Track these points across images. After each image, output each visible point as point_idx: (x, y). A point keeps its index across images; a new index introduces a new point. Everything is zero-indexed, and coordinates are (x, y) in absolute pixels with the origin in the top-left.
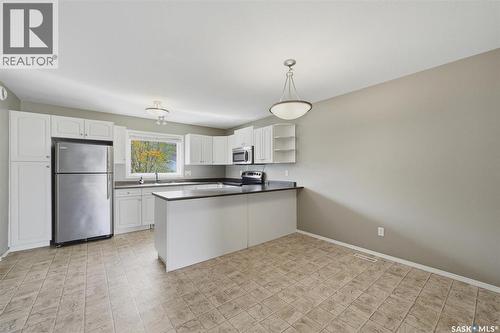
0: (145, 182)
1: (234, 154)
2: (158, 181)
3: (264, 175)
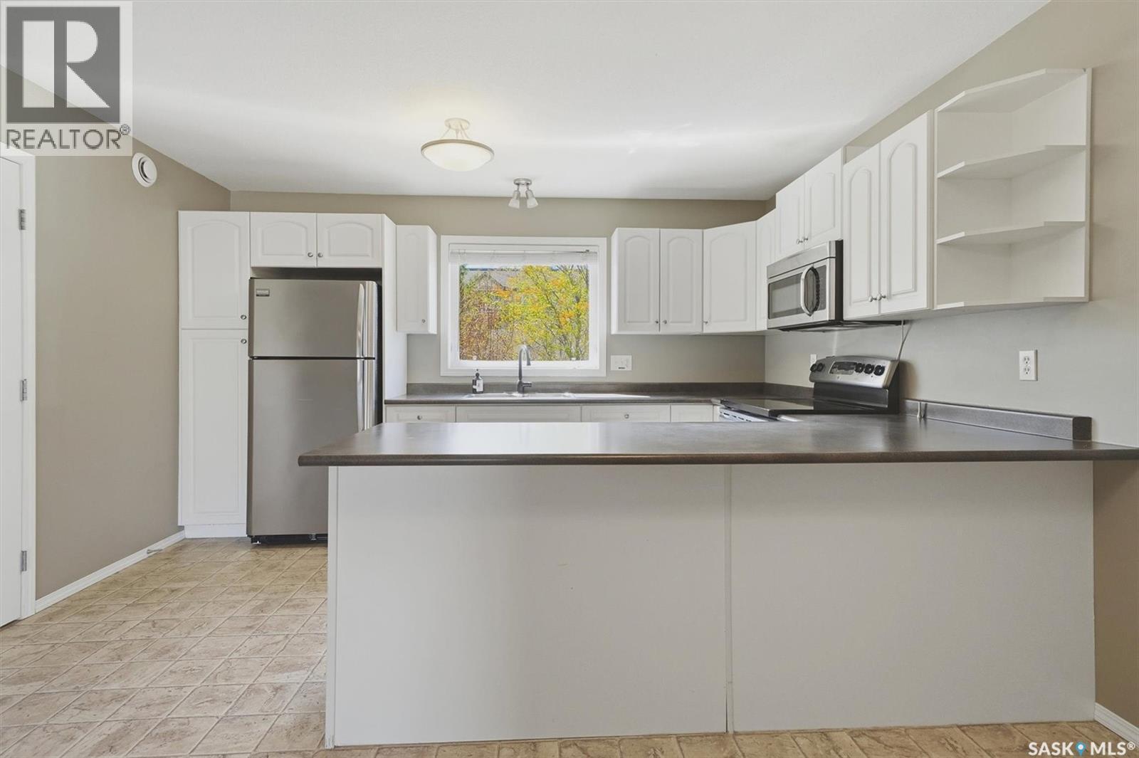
0: (488, 388)
1: (772, 288)
2: (522, 388)
3: (901, 373)
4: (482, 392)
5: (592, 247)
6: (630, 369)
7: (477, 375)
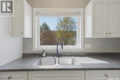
4: (45, 57)
5: (79, 11)
6: (90, 48)
7: (44, 51)
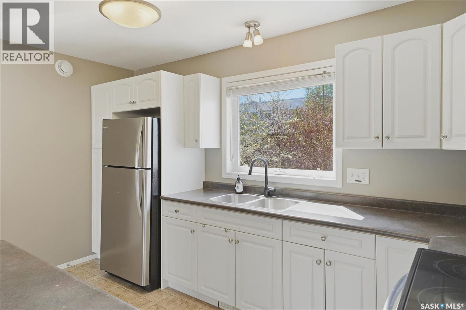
2: (267, 192)
6: (367, 182)
7: (239, 179)
